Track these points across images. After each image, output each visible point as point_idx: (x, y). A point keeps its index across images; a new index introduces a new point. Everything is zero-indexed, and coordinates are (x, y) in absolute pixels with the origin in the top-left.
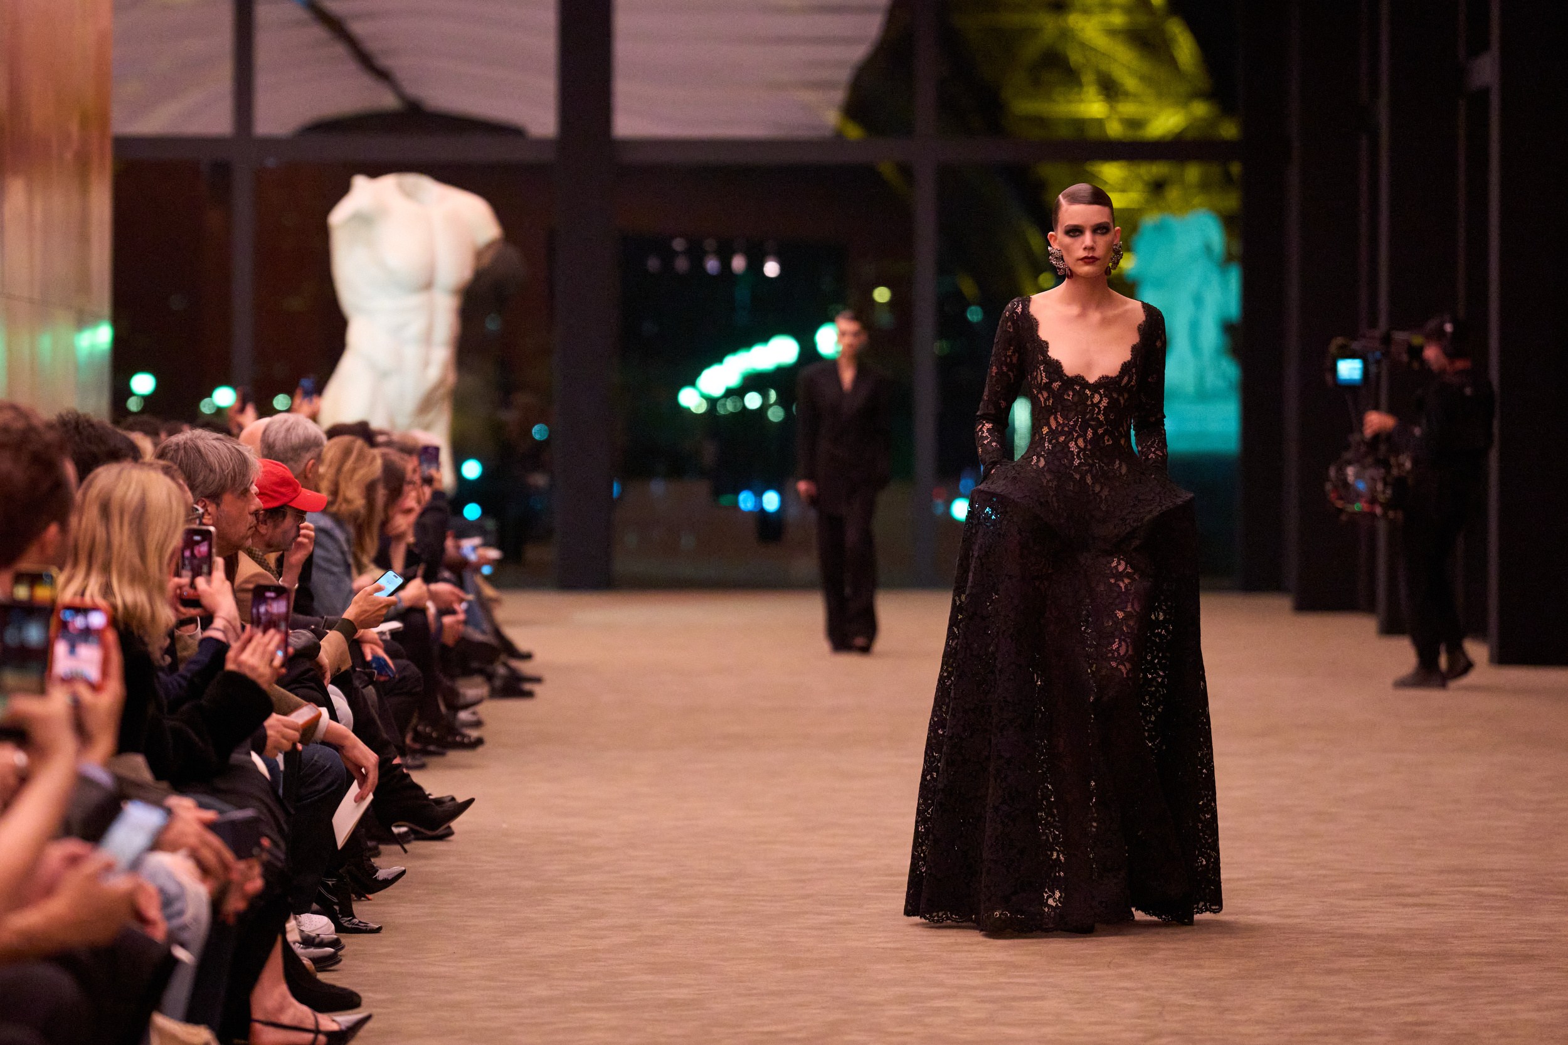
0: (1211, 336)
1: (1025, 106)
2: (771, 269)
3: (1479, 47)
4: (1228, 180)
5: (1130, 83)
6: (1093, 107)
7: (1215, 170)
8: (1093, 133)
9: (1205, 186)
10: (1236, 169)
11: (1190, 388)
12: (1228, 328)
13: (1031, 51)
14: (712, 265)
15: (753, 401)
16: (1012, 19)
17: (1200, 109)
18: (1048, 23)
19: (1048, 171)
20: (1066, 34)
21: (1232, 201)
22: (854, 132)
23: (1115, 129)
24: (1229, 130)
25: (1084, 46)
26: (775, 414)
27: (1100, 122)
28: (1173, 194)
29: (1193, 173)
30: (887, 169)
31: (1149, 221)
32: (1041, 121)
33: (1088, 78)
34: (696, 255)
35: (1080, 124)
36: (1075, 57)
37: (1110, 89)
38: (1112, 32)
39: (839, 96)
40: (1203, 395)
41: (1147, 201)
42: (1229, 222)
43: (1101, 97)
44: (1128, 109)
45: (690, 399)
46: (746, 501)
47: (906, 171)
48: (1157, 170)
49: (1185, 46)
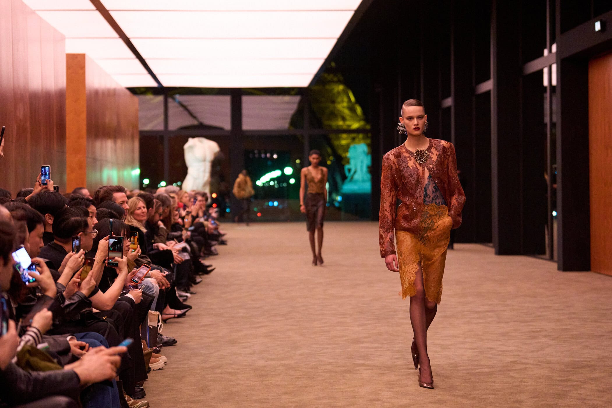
0: (365, 169)
1: (327, 123)
2: (275, 156)
4: (368, 137)
5: (348, 118)
6: (341, 123)
7: (365, 135)
9: (364, 139)
10: (370, 135)
11: (360, 179)
12: (368, 167)
13: (328, 111)
14: (263, 156)
15: (272, 183)
16: (324, 105)
17: (362, 123)
18: (331, 106)
19: (332, 136)
20: (335, 108)
21: (369, 141)
22: (292, 128)
23: (345, 127)
24: (368, 127)
25: (339, 110)
26: (276, 186)
27: (342, 126)
28: (357, 140)
29: (361, 136)
30: (298, 135)
31: (352, 146)
32: (330, 126)
33: (339, 117)
34: (260, 153)
35: (338, 126)
36: (336, 112)
37: (344, 119)
38: (345, 107)
39: (288, 121)
40: (364, 181)
41: (351, 142)
42: (368, 145)
43: (342, 121)
44: (348, 123)
45: (259, 183)
46: (270, 204)
47: (302, 136)
48: (353, 135)
49: (359, 110)
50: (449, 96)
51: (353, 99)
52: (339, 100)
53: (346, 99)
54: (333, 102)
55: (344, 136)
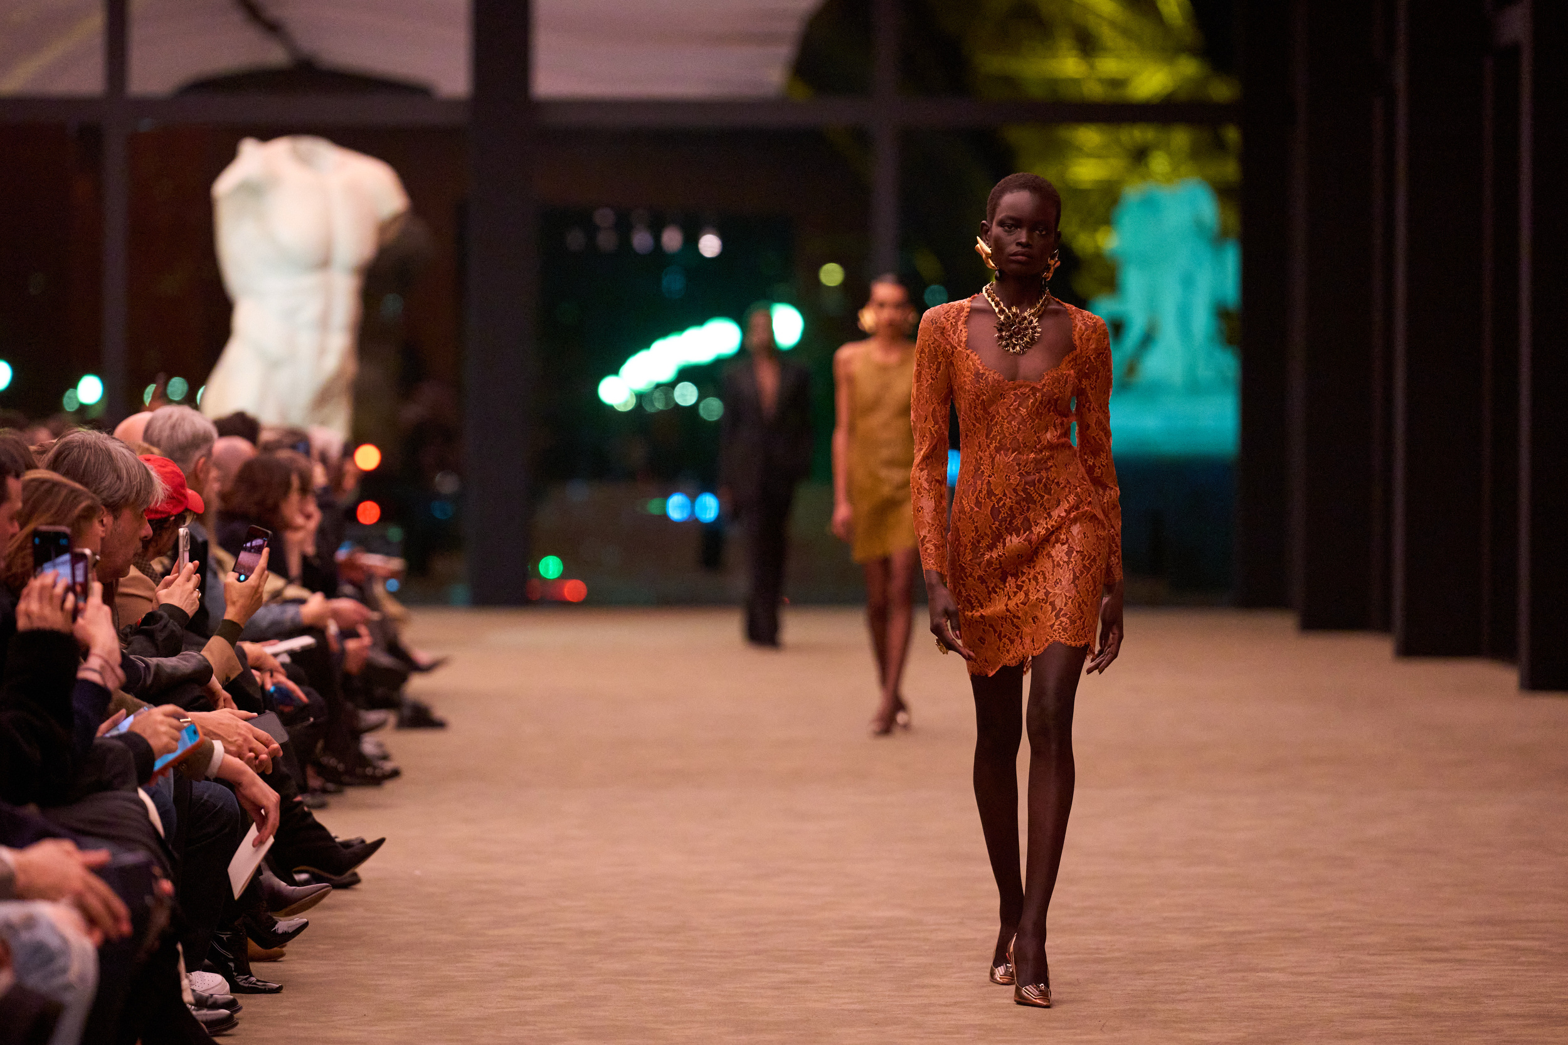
0: (1202, 322)
1: (993, 63)
2: (710, 245)
5: (1109, 37)
6: (1069, 66)
7: (1206, 137)
9: (1197, 154)
10: (1233, 134)
12: (1223, 314)
14: (641, 240)
15: (685, 396)
17: (1188, 68)
19: (1015, 134)
22: (801, 93)
23: (1094, 91)
24: (1222, 91)
26: (713, 412)
27: (1075, 82)
28: (1159, 163)
29: (1181, 137)
30: (836, 133)
31: (1133, 193)
32: (1009, 81)
33: (1062, 31)
34: (624, 228)
35: (1054, 83)
36: (1047, 7)
37: (1088, 44)
41: (1127, 170)
42: (1223, 192)
43: (1075, 53)
44: (1109, 66)
45: (614, 393)
46: (677, 507)
47: (861, 134)
48: (1139, 134)
55: (1089, 136)
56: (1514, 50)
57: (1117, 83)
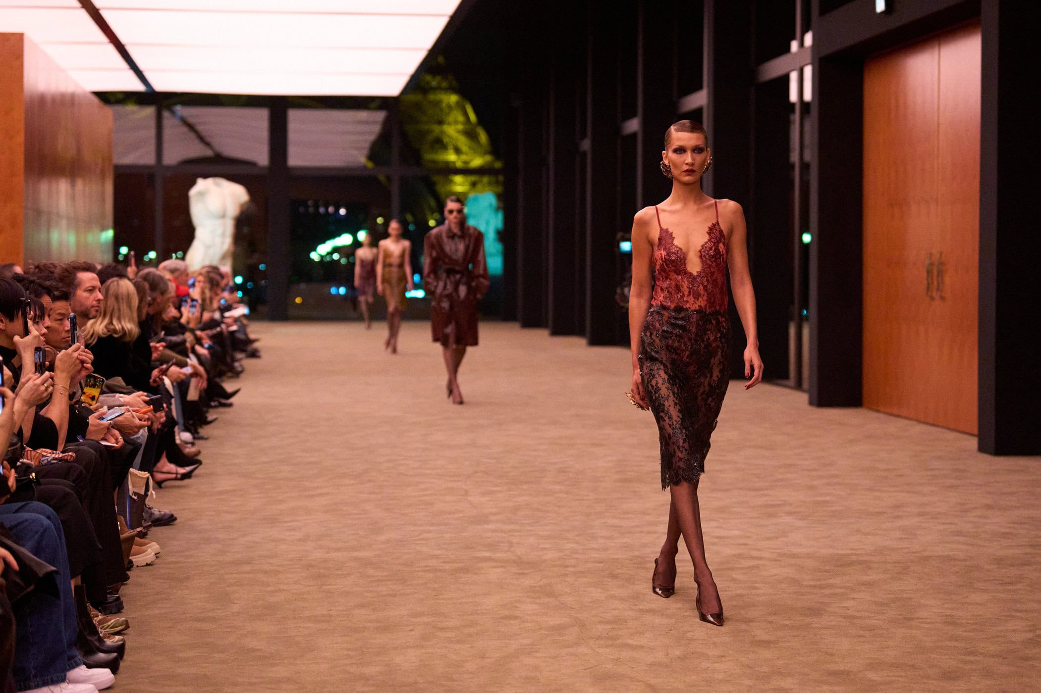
0: (492, 235)
1: (429, 156)
2: (342, 212)
3: (583, 136)
4: (497, 182)
5: (464, 148)
6: (452, 157)
7: (493, 179)
8: (451, 165)
9: (490, 184)
10: (501, 178)
12: (498, 232)
13: (431, 137)
14: (322, 210)
15: (336, 256)
16: (425, 127)
17: (488, 158)
18: (436, 129)
19: (435, 178)
20: (443, 132)
21: (500, 189)
22: (370, 165)
23: (459, 165)
24: (498, 165)
25: (449, 136)
26: (343, 262)
27: (454, 163)
28: (479, 187)
29: (486, 179)
30: (382, 178)
31: (471, 195)
32: (434, 162)
33: (450, 147)
34: (317, 207)
35: (447, 163)
36: (446, 140)
37: (458, 151)
38: (458, 132)
39: (366, 152)
40: (494, 254)
41: (471, 190)
42: (499, 197)
43: (454, 153)
44: (464, 157)
45: (314, 256)
46: (333, 290)
47: (388, 178)
48: (473, 178)
49: (483, 137)
50: (633, 115)
51: (473, 117)
52: (451, 119)
53: (461, 118)
54: (441, 122)
55: (458, 179)
56: (584, 154)
57: (466, 163)
